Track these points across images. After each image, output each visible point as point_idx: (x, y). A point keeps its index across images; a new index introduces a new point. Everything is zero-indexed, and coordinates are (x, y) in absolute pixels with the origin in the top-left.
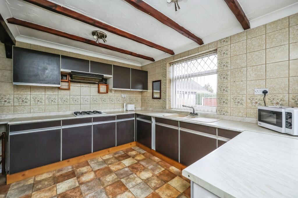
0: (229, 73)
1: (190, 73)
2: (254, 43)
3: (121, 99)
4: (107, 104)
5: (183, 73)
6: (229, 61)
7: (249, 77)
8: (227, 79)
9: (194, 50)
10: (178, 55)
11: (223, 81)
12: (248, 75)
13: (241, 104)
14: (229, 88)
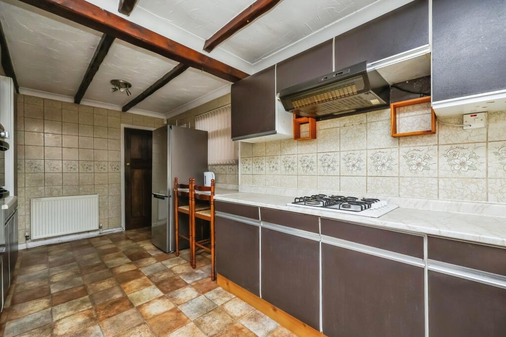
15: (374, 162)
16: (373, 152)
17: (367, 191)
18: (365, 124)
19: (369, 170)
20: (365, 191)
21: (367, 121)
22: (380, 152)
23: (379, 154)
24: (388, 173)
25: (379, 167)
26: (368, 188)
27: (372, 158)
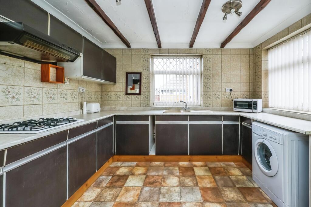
0: (211, 75)
1: (172, 70)
2: (225, 59)
3: (78, 94)
4: (56, 105)
5: (165, 69)
6: (211, 66)
7: (223, 80)
8: (210, 80)
9: (183, 50)
10: (165, 49)
11: (207, 81)
12: (222, 78)
13: (219, 98)
14: (211, 87)
15: (29, 95)
16: (29, 88)
17: (24, 116)
18: (23, 67)
19: (26, 101)
20: (23, 116)
21: (24, 66)
22: (33, 89)
23: (33, 90)
24: (38, 102)
25: (32, 99)
26: (25, 113)
27: (28, 93)
